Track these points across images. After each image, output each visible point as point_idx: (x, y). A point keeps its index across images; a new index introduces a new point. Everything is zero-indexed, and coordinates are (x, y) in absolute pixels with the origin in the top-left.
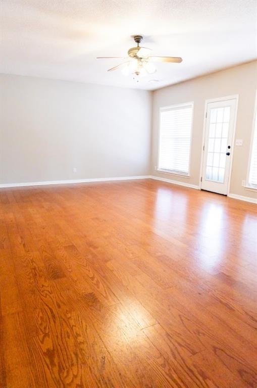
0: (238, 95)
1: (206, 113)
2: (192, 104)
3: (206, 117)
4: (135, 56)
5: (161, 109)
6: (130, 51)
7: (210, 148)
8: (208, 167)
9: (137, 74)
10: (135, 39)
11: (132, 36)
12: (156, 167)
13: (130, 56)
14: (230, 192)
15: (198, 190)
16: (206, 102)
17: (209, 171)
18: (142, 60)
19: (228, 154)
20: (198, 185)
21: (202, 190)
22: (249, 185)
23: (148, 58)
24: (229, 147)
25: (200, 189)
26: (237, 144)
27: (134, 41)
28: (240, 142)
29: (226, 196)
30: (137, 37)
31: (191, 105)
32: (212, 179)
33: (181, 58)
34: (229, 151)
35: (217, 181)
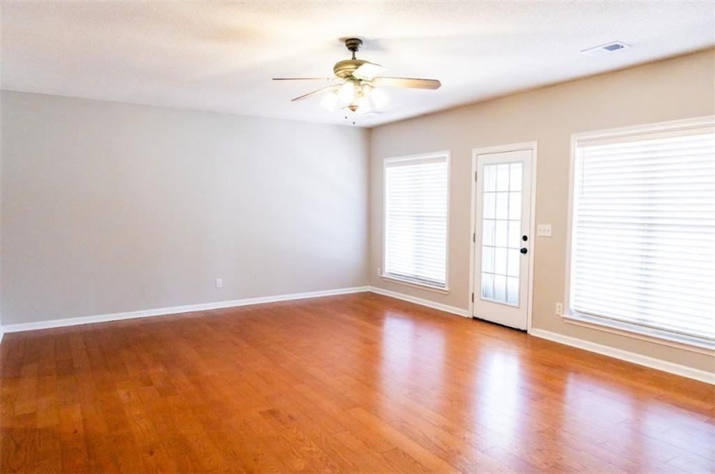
0: (536, 143)
1: (476, 173)
2: (447, 155)
3: (476, 180)
4: (348, 76)
5: (386, 161)
6: (337, 67)
7: (486, 239)
8: (484, 275)
9: (353, 109)
10: (347, 45)
11: (341, 40)
12: (379, 269)
13: (338, 75)
14: (532, 326)
15: (468, 318)
16: (475, 152)
17: (487, 281)
18: (362, 83)
19: (524, 251)
20: (467, 308)
21: (475, 319)
22: (571, 313)
23: (373, 80)
24: (525, 238)
25: (471, 317)
26: (539, 234)
27: (347, 48)
28: (546, 230)
29: (525, 332)
30: (353, 42)
31: (445, 158)
32: (494, 297)
33: (438, 81)
34: (525, 245)
35: (504, 302)
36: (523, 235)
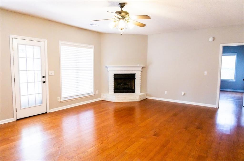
0: (46, 40)
1: (13, 48)
3: (13, 51)
14: (49, 109)
19: (44, 82)
25: (16, 120)
28: (52, 73)
29: (46, 113)
32: (29, 106)
34: (44, 79)
35: (35, 106)
36: (43, 76)
